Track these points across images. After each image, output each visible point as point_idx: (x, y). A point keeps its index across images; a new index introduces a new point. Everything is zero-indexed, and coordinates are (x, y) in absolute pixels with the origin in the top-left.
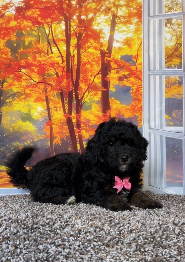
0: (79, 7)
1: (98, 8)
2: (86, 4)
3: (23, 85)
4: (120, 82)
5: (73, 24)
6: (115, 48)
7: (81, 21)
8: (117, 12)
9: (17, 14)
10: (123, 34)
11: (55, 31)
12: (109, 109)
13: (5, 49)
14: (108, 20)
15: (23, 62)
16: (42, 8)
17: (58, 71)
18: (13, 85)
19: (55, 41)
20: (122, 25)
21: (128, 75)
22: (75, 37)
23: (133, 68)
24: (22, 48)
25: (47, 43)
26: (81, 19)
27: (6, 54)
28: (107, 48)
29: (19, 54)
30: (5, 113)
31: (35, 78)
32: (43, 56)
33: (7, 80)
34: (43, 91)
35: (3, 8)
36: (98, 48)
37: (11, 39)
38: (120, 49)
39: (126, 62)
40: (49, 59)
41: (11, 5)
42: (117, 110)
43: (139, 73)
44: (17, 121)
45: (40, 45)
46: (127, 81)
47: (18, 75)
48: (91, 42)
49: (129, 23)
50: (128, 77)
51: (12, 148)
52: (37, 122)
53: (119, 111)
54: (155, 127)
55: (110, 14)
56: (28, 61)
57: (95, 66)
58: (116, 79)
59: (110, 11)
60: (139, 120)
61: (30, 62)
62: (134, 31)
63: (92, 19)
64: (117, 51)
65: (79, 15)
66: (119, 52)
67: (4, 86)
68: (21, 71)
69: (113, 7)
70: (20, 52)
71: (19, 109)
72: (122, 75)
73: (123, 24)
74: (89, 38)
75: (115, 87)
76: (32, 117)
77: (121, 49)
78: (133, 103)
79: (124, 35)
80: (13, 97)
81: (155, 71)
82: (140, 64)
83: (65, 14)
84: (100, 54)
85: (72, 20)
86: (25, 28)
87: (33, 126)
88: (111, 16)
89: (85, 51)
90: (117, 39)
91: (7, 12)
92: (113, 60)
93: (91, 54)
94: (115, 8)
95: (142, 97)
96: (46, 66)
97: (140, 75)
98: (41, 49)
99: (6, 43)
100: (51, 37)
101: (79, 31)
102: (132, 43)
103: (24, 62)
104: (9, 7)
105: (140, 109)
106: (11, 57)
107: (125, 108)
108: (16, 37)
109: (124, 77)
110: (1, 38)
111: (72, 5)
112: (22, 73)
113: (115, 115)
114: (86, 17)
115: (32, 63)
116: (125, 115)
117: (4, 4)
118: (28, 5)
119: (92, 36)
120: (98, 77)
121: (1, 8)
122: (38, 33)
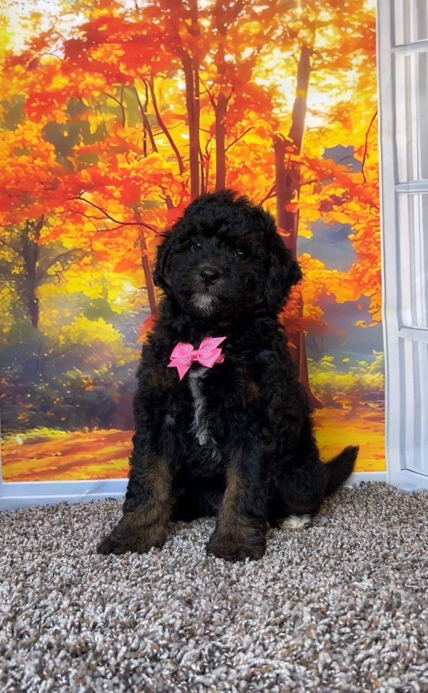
0: (217, 33)
1: (265, 32)
2: (236, 24)
3: (88, 232)
4: (325, 214)
5: (203, 76)
6: (310, 130)
7: (223, 68)
8: (313, 42)
9: (68, 58)
10: (329, 94)
11: (161, 94)
13: (43, 146)
14: (291, 62)
15: (86, 175)
16: (129, 41)
17: (170, 194)
18: (63, 231)
19: (162, 119)
20: (326, 72)
21: (344, 197)
22: (210, 108)
23: (356, 178)
24: (83, 141)
25: (142, 125)
26: (225, 62)
27: (45, 158)
28: (291, 131)
29: (77, 156)
30: (45, 299)
31: (116, 213)
32: (133, 158)
33: (47, 219)
34: (136, 245)
35: (35, 46)
36: (268, 133)
37: (55, 121)
38: (322, 131)
39: (337, 164)
40: (149, 166)
41: (54, 36)
42: (317, 283)
43: (370, 189)
44: (75, 318)
45: (125, 131)
46: (342, 212)
47: (75, 208)
48: (249, 119)
49: (342, 66)
50: (344, 202)
51: (64, 385)
52: (124, 319)
53: (321, 286)
54: (413, 324)
55: (296, 47)
56: (98, 172)
57: (262, 177)
58: (314, 208)
59: (296, 40)
60: (373, 307)
61: (103, 174)
62: (356, 85)
63: (252, 62)
64: (316, 136)
65: (218, 53)
66: (319, 138)
67: (43, 236)
68: (82, 196)
69: (303, 28)
70: (78, 152)
71: (78, 289)
72: (327, 197)
73: (327, 70)
74: (245, 110)
75: (313, 226)
76: (110, 308)
77: (325, 131)
78: (358, 265)
79: (331, 96)
80: (64, 262)
81: (411, 185)
82: (372, 168)
83: (186, 53)
84: (273, 147)
85: (201, 67)
86: (87, 92)
87: (113, 330)
88: (297, 52)
89: (237, 140)
90: (313, 108)
91: (45, 53)
92: (305, 161)
93: (250, 147)
94: (306, 30)
95: (379, 249)
96: (142, 181)
97: (374, 195)
98: (127, 140)
99: (43, 130)
101: (218, 92)
102: (353, 116)
103: (89, 176)
104: (49, 43)
105: (376, 280)
106: (57, 164)
107: (336, 278)
108: (67, 114)
109: (333, 202)
110: (32, 119)
111: (201, 29)
112: (83, 201)
113: (312, 297)
114: (236, 58)
115: (106, 178)
116: (337, 295)
117: (38, 36)
118: (94, 34)
119: (252, 103)
120: (270, 204)
121: (29, 46)
122: (120, 101)
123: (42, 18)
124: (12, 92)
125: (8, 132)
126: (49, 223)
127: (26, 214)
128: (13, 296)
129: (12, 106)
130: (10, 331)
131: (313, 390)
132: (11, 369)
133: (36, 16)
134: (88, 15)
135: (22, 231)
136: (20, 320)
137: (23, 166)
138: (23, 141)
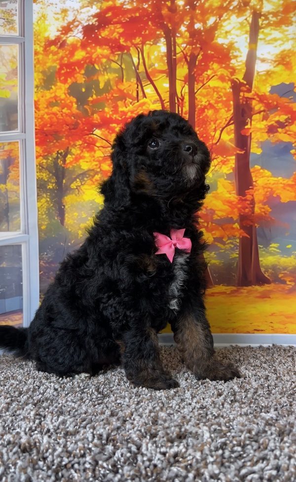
0: (189, 9)
1: (225, 5)
3: (98, 157)
4: (272, 135)
5: (179, 41)
6: (260, 74)
7: (194, 34)
8: (261, 7)
9: (85, 38)
10: (274, 45)
11: (149, 57)
12: (250, 187)
13: (68, 99)
14: (244, 25)
15: (97, 118)
16: (127, 21)
18: (81, 158)
19: (150, 75)
20: (271, 29)
21: (286, 122)
22: (184, 64)
24: (95, 94)
25: (136, 79)
26: (195, 30)
27: (70, 108)
28: (245, 75)
29: (90, 104)
30: (69, 206)
32: (129, 103)
33: (71, 150)
35: (64, 32)
36: (227, 78)
37: (76, 82)
38: (269, 74)
39: (280, 97)
40: (140, 108)
41: (76, 23)
42: (266, 188)
44: (89, 218)
45: (123, 85)
46: (285, 133)
47: (89, 141)
48: (213, 69)
49: (284, 24)
50: (287, 125)
53: (269, 190)
55: (248, 13)
56: (105, 115)
57: (223, 111)
58: (263, 131)
59: (248, 7)
61: (108, 116)
62: (295, 37)
63: (215, 27)
65: (189, 23)
66: (266, 79)
67: (68, 161)
68: (94, 133)
70: (92, 102)
71: (91, 198)
72: (273, 122)
73: (272, 27)
74: (210, 62)
75: (262, 145)
77: (271, 73)
79: (276, 47)
80: (82, 179)
83: (167, 25)
84: (231, 88)
85: (177, 35)
86: (98, 60)
88: (250, 16)
89: (204, 85)
90: (262, 57)
91: (70, 36)
92: (255, 97)
93: (213, 90)
98: (125, 91)
99: (69, 88)
100: (141, 69)
101: (190, 52)
102: (293, 60)
103: (99, 118)
104: (73, 29)
106: (78, 111)
107: (281, 183)
108: (85, 76)
109: (278, 126)
110: (61, 82)
111: (178, 8)
112: (95, 136)
113: (262, 198)
114: (203, 25)
115: (111, 118)
116: (281, 196)
117: (65, 25)
118: (103, 20)
119: (215, 57)
120: (229, 130)
121: (60, 33)
122: (120, 64)
123: (69, 12)
124: (48, 65)
125: (46, 91)
126: (72, 153)
127: (57, 147)
128: (48, 203)
129: (48, 74)
130: (46, 228)
131: (263, 270)
132: (46, 255)
133: (65, 11)
134: (99, 7)
135: (55, 159)
136: (53, 220)
137: (55, 114)
138: (55, 97)
